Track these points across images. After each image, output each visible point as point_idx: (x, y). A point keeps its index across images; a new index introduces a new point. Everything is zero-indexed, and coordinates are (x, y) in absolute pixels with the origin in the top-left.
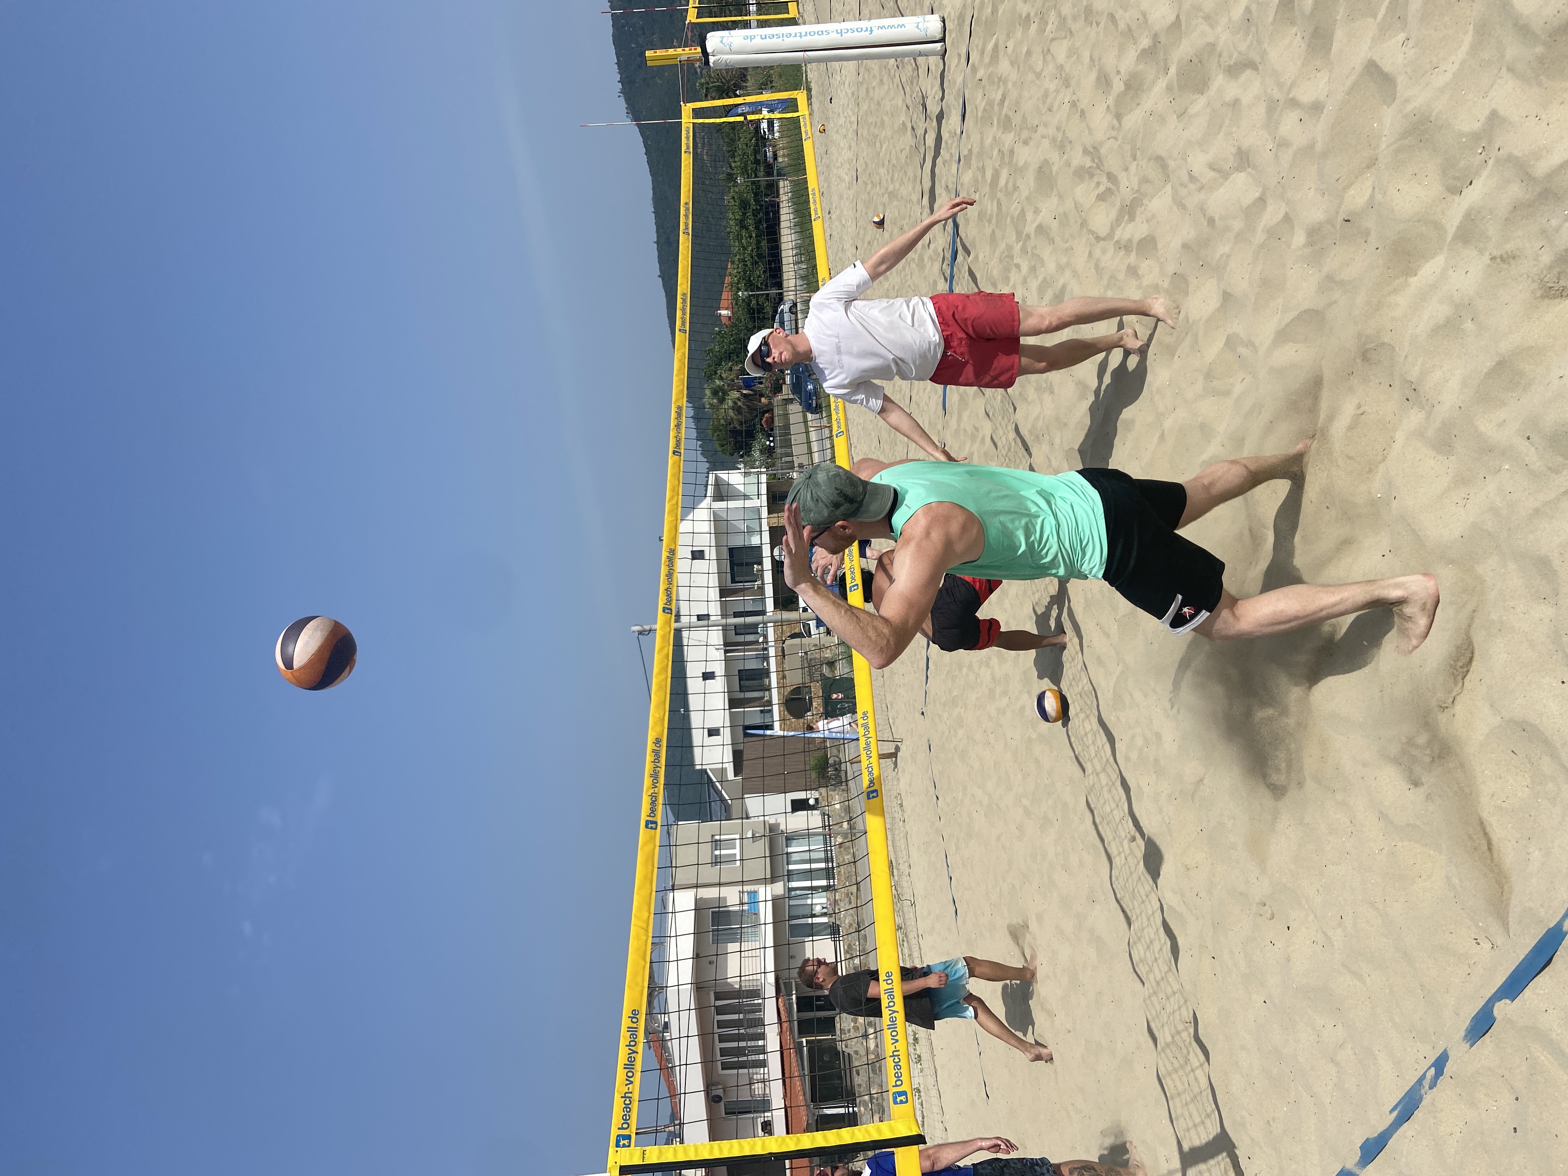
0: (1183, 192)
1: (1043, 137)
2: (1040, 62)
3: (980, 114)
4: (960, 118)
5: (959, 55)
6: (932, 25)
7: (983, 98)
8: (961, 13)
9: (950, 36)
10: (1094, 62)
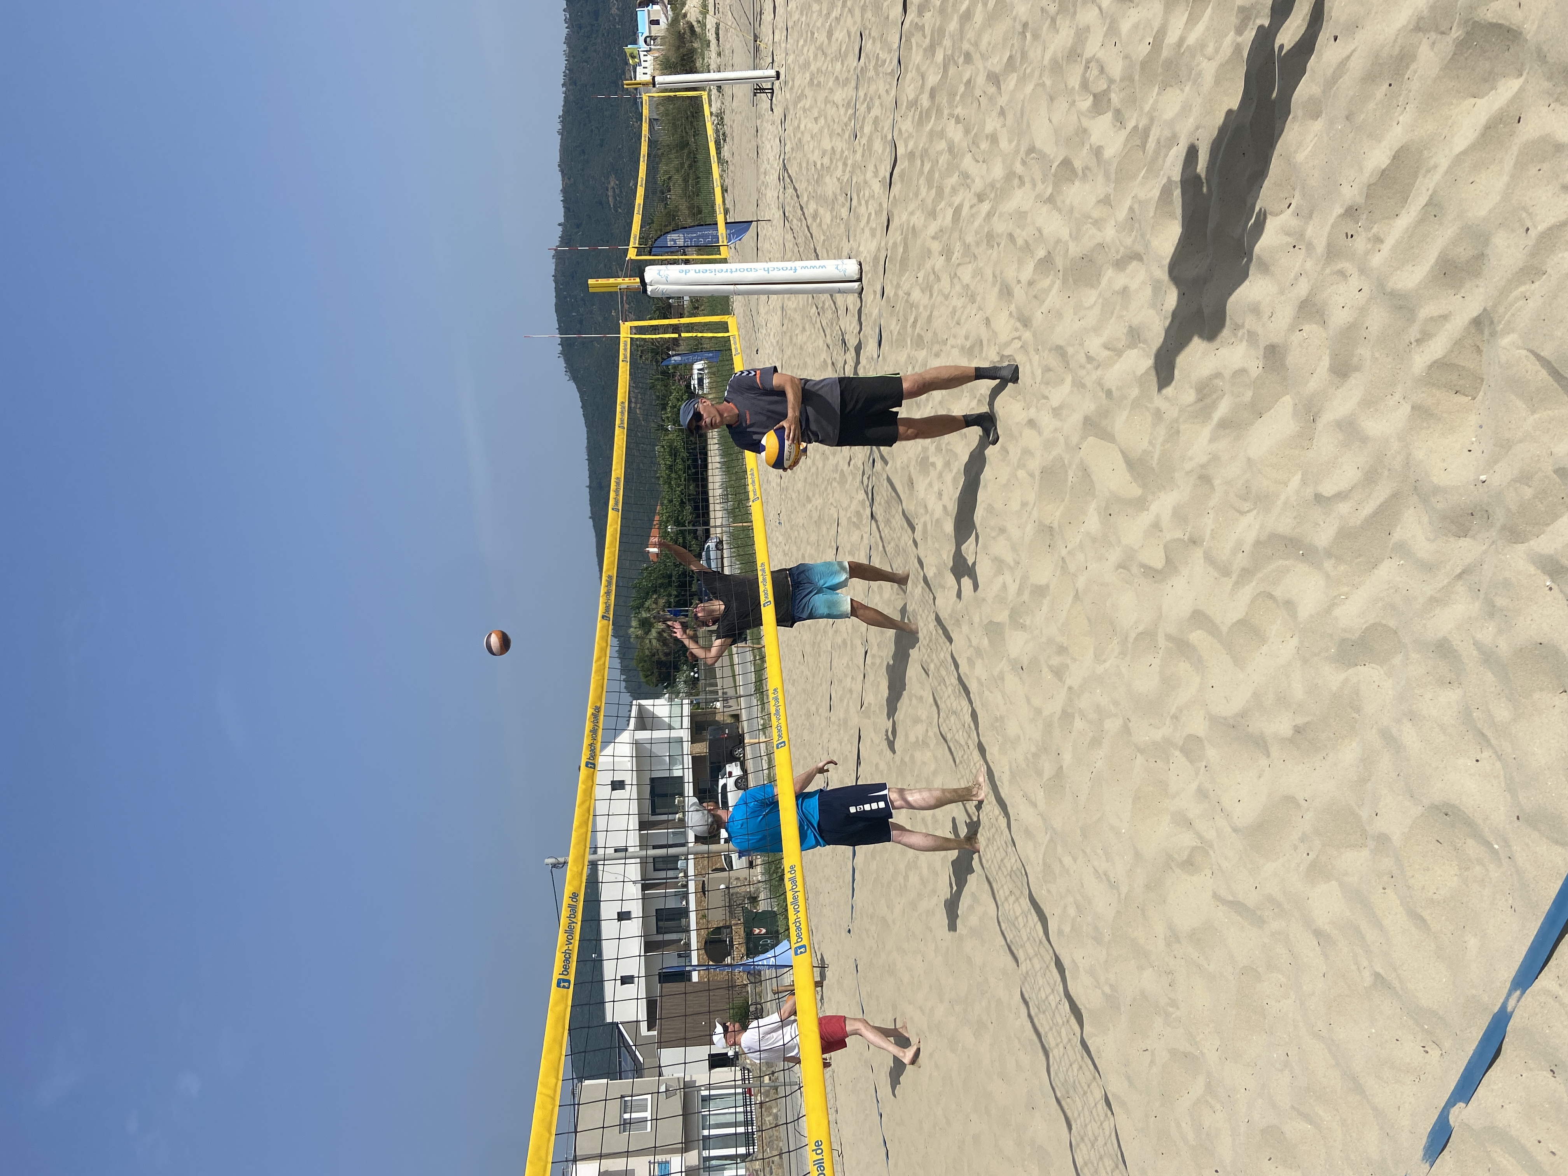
0: (1083, 373)
1: (953, 347)
2: (948, 286)
3: (894, 338)
4: (877, 345)
5: (875, 292)
6: (850, 268)
7: (897, 324)
8: (876, 256)
9: (866, 276)
10: (996, 278)
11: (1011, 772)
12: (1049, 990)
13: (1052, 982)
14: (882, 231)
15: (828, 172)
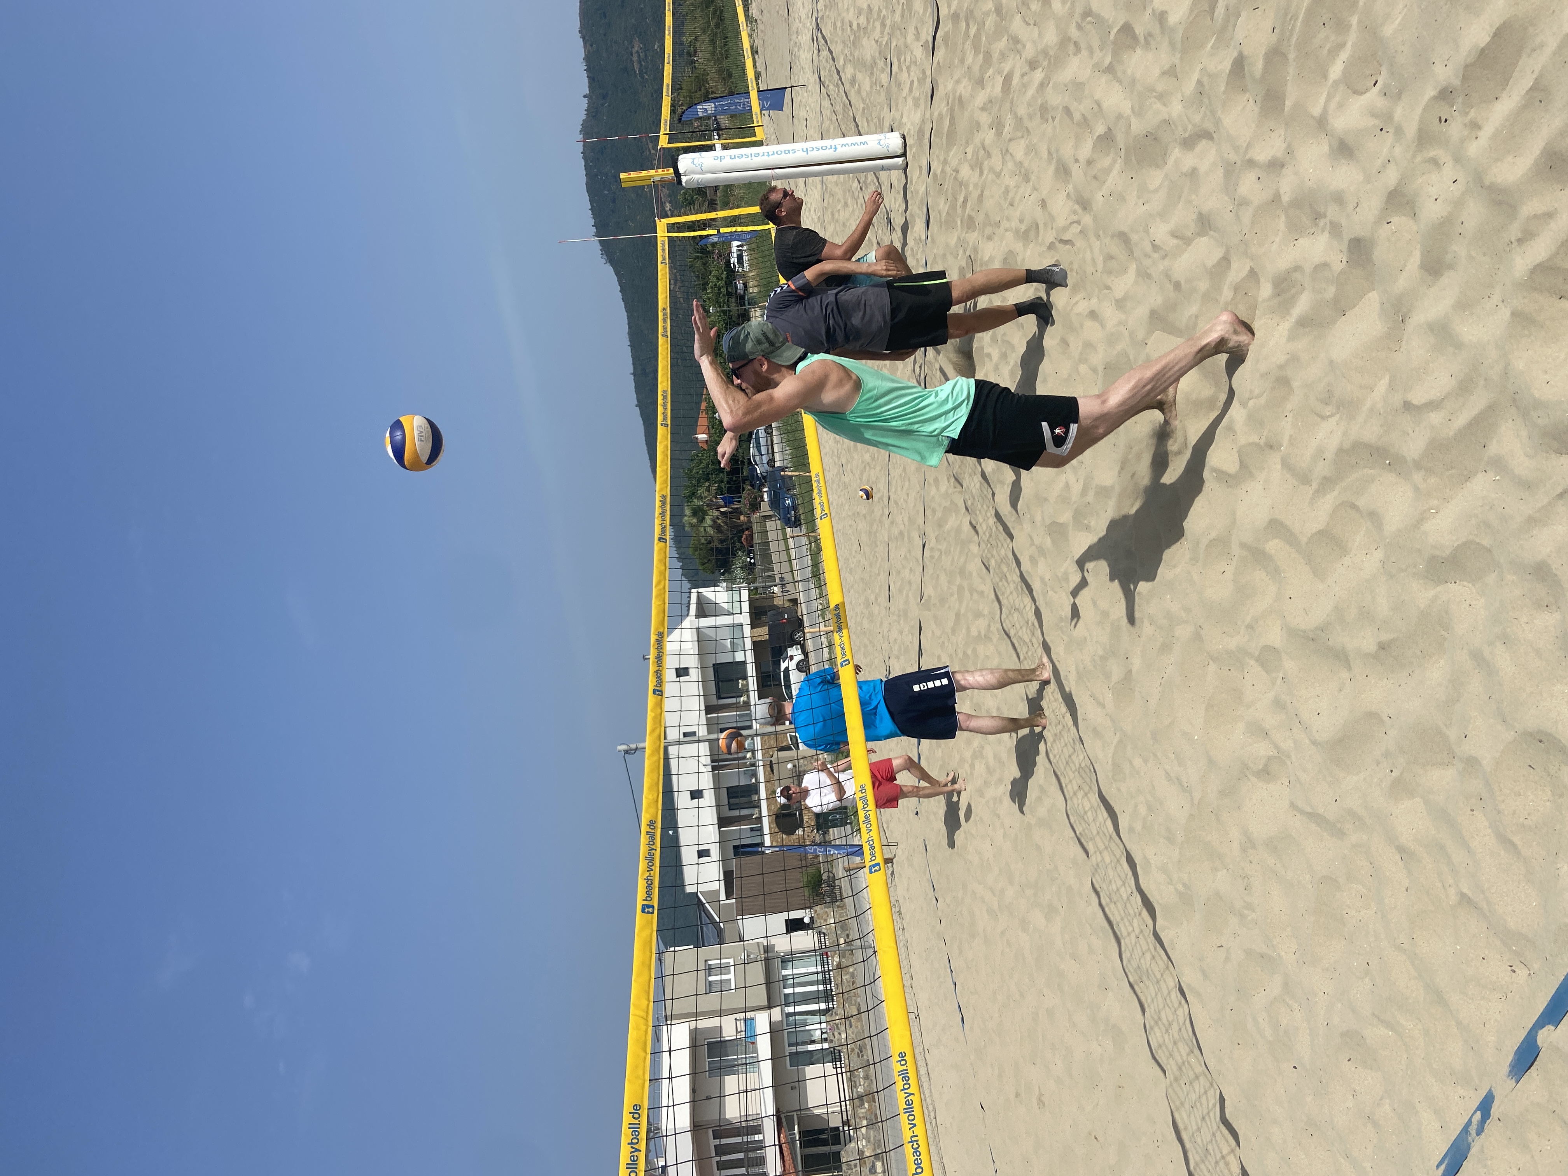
0: (1147, 262)
1: (1006, 230)
2: (1000, 163)
3: (943, 219)
4: (924, 225)
5: (920, 167)
6: (893, 142)
7: (946, 203)
8: (920, 128)
9: (911, 150)
10: (1052, 155)
11: (1078, 673)
12: (1120, 883)
13: (1123, 876)
14: (926, 101)
15: (865, 33)
